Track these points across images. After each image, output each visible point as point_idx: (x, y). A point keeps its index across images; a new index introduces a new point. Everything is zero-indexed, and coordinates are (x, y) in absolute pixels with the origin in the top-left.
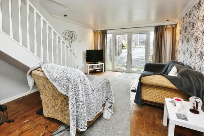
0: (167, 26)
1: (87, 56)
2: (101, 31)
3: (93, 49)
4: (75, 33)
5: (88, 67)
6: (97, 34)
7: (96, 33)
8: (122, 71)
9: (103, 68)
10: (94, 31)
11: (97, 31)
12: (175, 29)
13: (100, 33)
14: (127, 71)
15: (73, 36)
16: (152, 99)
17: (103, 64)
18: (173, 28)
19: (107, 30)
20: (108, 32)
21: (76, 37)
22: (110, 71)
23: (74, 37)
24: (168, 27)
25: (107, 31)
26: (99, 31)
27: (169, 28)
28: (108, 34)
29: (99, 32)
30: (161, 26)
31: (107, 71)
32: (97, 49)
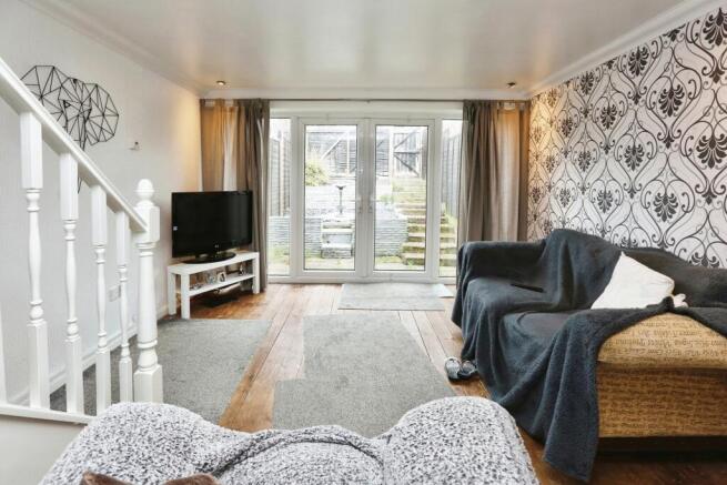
0: (501, 103)
1: (174, 224)
2: (238, 102)
3: (200, 190)
4: (103, 95)
5: (186, 282)
6: (217, 115)
7: (212, 109)
8: (339, 279)
9: (256, 274)
10: (202, 102)
11: (221, 102)
12: (525, 115)
13: (235, 114)
14: (359, 279)
15: (95, 112)
16: (619, 429)
17: (255, 256)
18: (521, 113)
19: (269, 100)
20: (272, 110)
21: (111, 120)
22: (285, 287)
23: (98, 120)
24: (507, 107)
25: (271, 103)
26: (230, 104)
27: (508, 112)
28: (271, 121)
29: (232, 110)
30: (485, 101)
31: (269, 288)
32: (218, 189)
